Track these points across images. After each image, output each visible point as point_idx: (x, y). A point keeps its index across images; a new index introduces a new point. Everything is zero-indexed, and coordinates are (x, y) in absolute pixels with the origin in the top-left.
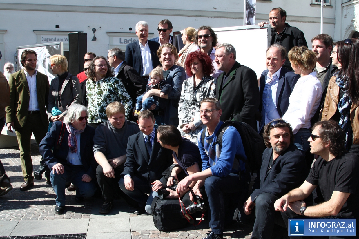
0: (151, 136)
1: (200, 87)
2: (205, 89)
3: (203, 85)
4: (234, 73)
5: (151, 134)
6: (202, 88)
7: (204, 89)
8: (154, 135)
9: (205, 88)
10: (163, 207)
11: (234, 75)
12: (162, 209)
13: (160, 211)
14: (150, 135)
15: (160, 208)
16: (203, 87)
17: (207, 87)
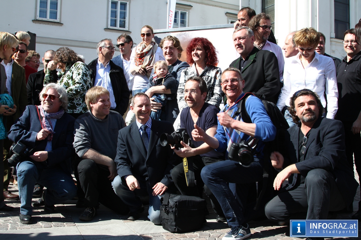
0: (148, 126)
1: (204, 76)
2: (210, 78)
3: (207, 74)
4: (255, 57)
5: (147, 123)
6: (206, 77)
7: (208, 78)
8: (150, 125)
9: (209, 76)
10: (177, 204)
11: (255, 59)
12: (176, 206)
13: (173, 208)
14: (146, 125)
15: (174, 204)
16: (208, 76)
17: (212, 76)
